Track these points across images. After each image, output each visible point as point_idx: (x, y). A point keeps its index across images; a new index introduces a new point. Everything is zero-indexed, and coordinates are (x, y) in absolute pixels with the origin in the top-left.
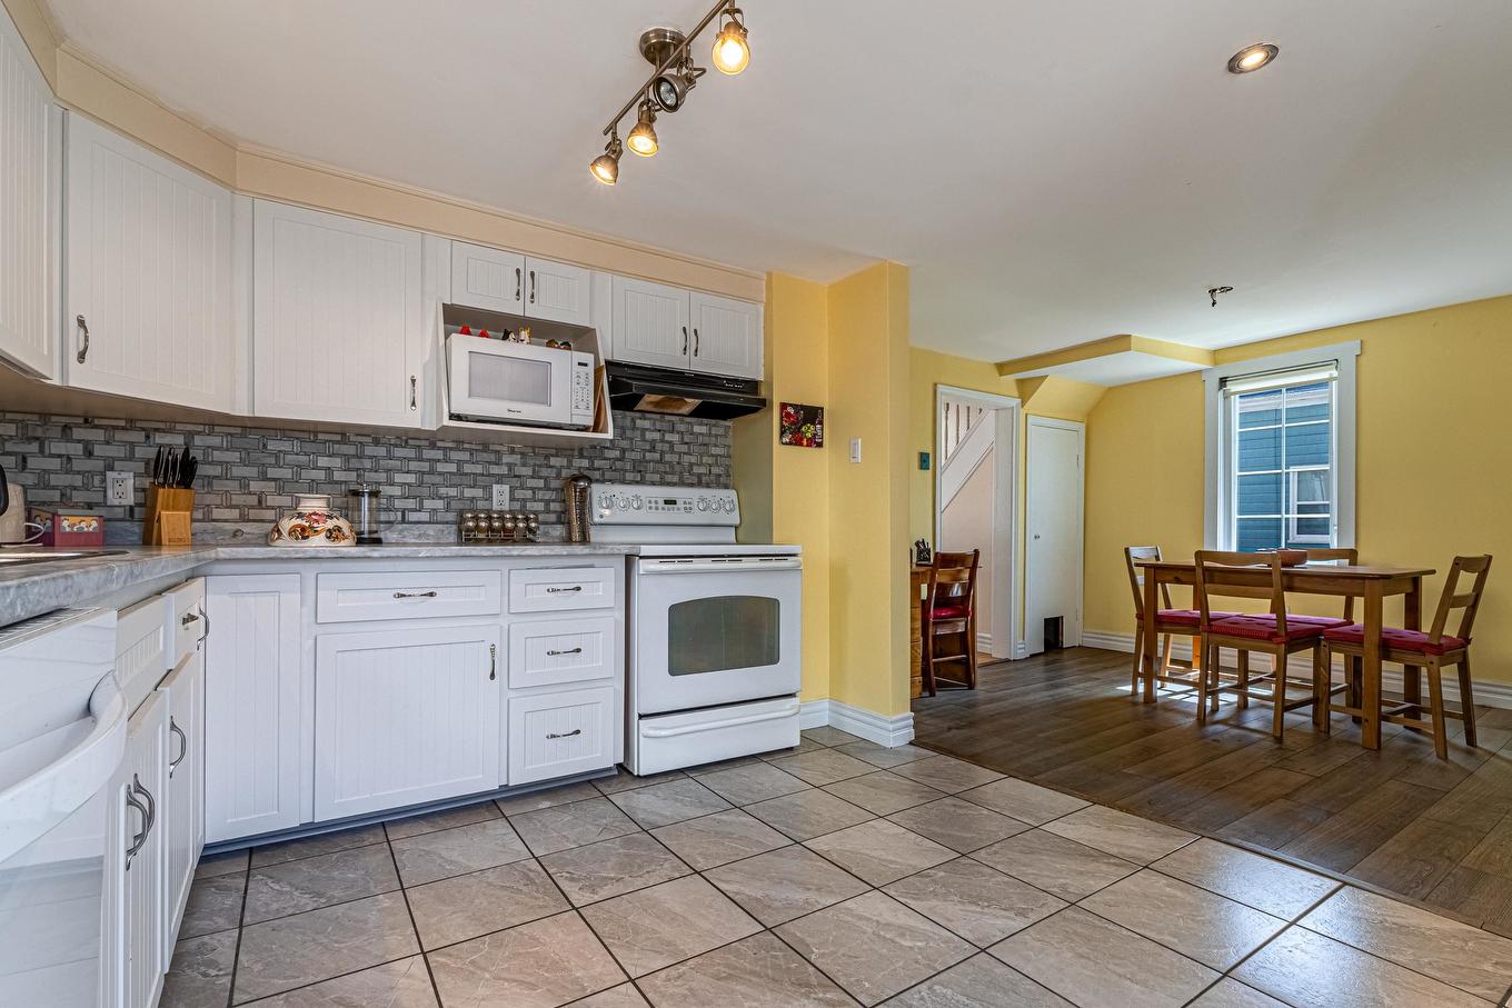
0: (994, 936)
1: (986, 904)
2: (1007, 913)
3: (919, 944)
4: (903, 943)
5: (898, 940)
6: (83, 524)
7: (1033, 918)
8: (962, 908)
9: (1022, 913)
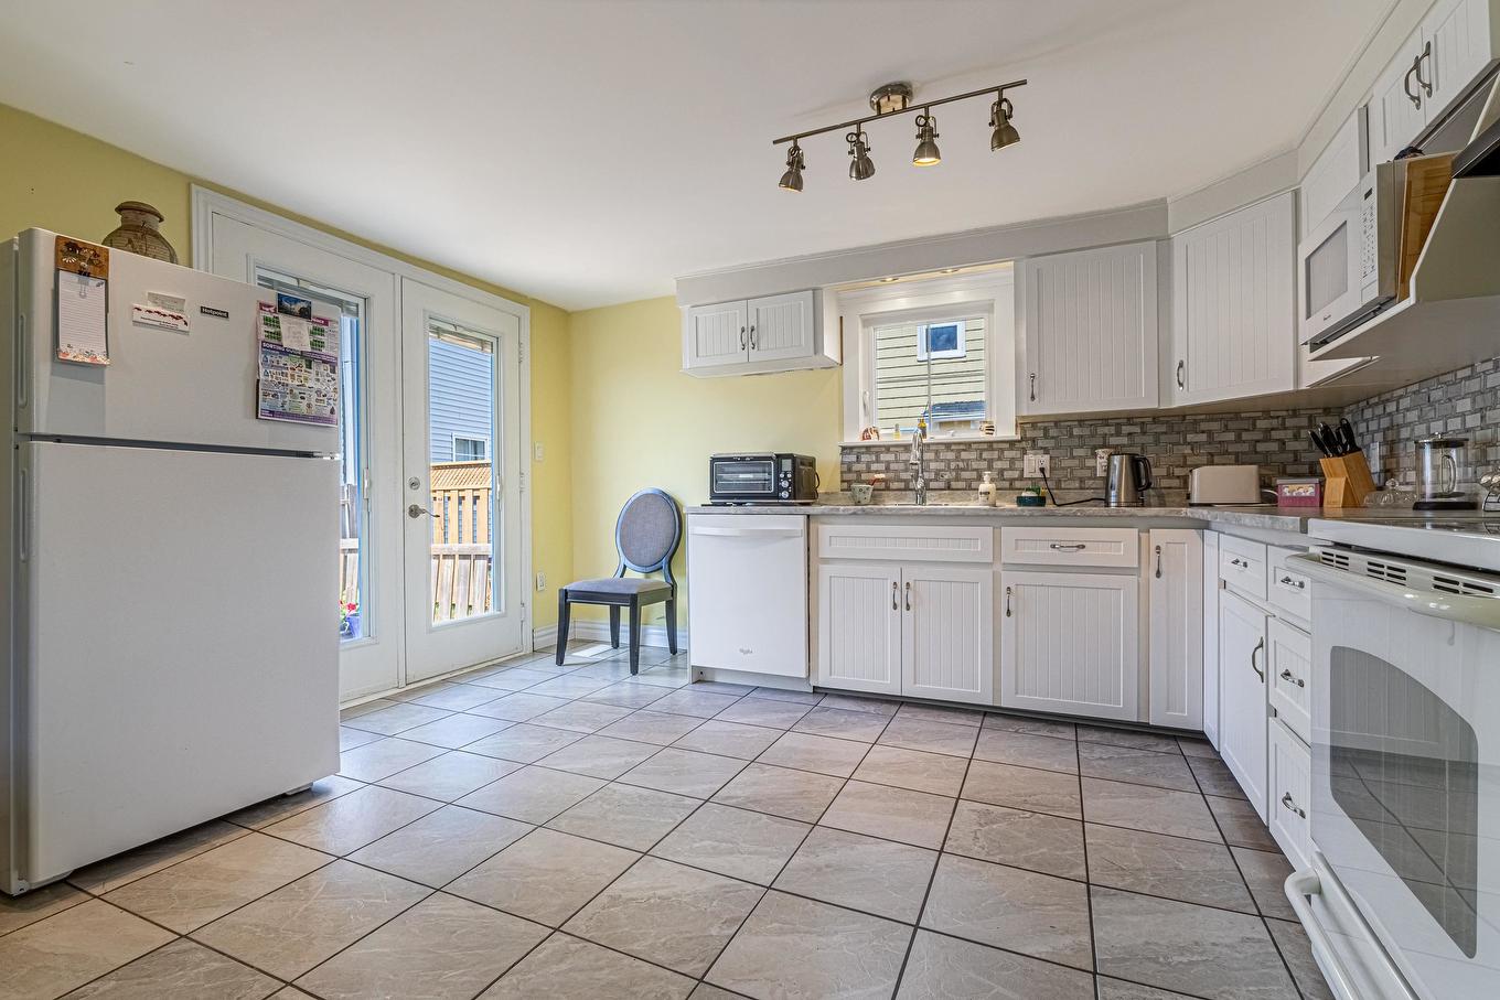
0: (638, 868)
1: (652, 901)
2: (631, 895)
3: (697, 845)
4: (710, 842)
5: (716, 844)
6: (1301, 490)
7: (603, 898)
8: (675, 890)
9: (614, 899)
